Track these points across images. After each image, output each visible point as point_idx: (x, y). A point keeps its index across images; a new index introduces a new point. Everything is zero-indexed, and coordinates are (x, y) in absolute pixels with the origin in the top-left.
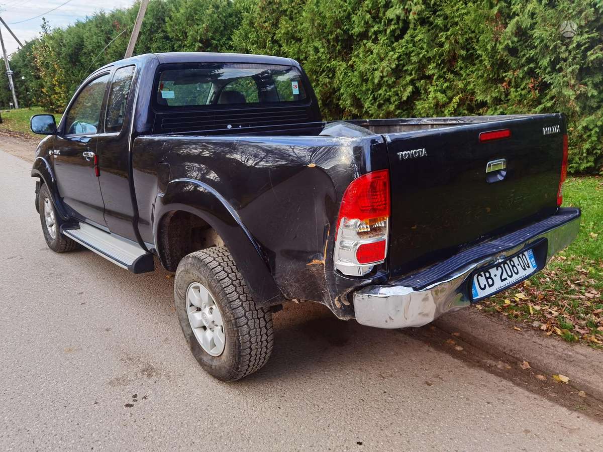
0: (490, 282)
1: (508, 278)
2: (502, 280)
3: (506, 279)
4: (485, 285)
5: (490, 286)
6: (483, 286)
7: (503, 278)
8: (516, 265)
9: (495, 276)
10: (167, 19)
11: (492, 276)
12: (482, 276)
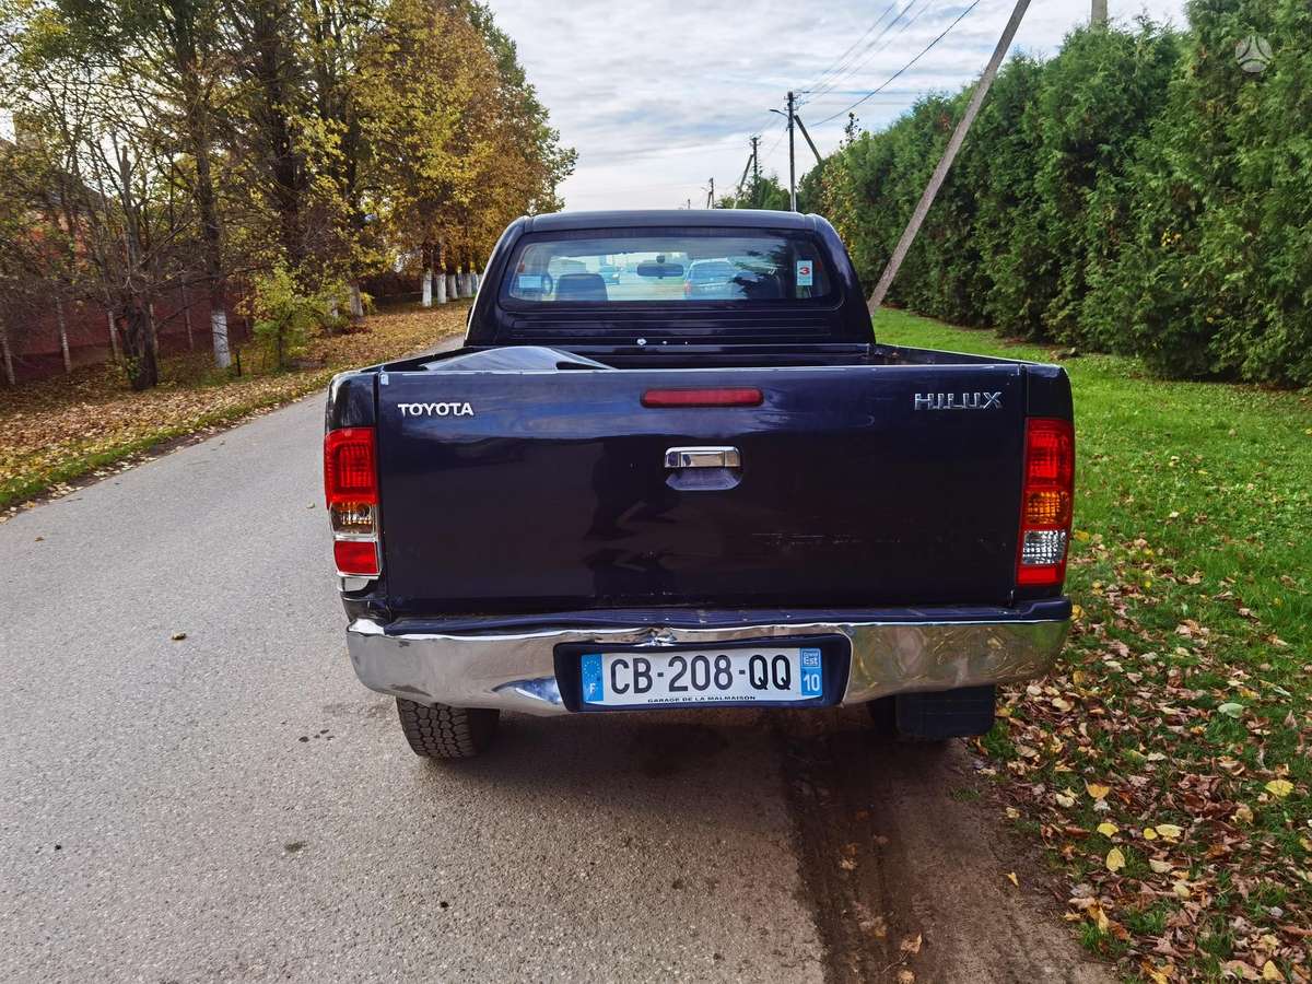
0: (643, 682)
1: (690, 687)
2: (672, 688)
3: (685, 689)
4: (627, 686)
5: (638, 690)
6: (620, 686)
7: (676, 685)
8: (734, 670)
9: (660, 675)
10: (1028, 105)
11: (653, 674)
12: (626, 666)
